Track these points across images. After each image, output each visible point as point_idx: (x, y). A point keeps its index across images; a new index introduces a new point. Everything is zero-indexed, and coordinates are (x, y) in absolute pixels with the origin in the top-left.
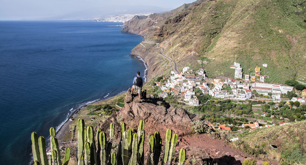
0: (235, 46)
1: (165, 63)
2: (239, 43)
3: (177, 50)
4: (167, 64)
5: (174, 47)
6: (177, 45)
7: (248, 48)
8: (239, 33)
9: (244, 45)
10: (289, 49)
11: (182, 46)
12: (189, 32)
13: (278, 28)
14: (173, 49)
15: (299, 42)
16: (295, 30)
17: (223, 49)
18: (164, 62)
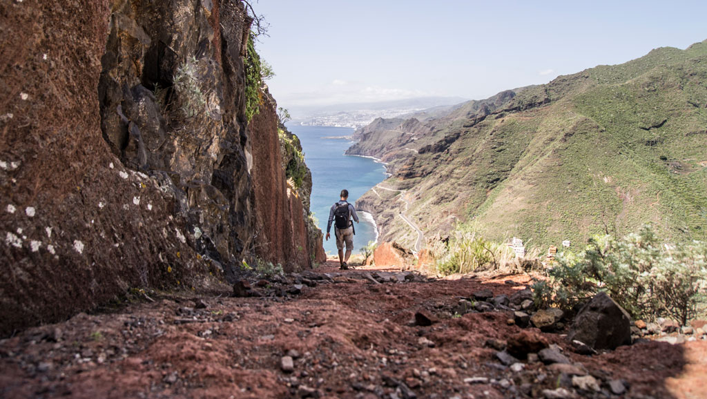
0: (522, 207)
1: (405, 233)
2: (529, 203)
3: (427, 211)
4: (408, 235)
5: (425, 204)
6: (430, 201)
7: (544, 211)
8: (532, 184)
9: (537, 205)
10: (616, 214)
11: (437, 203)
12: (452, 177)
13: (602, 174)
14: (423, 206)
15: (636, 200)
16: (633, 177)
17: (502, 212)
18: (404, 231)
